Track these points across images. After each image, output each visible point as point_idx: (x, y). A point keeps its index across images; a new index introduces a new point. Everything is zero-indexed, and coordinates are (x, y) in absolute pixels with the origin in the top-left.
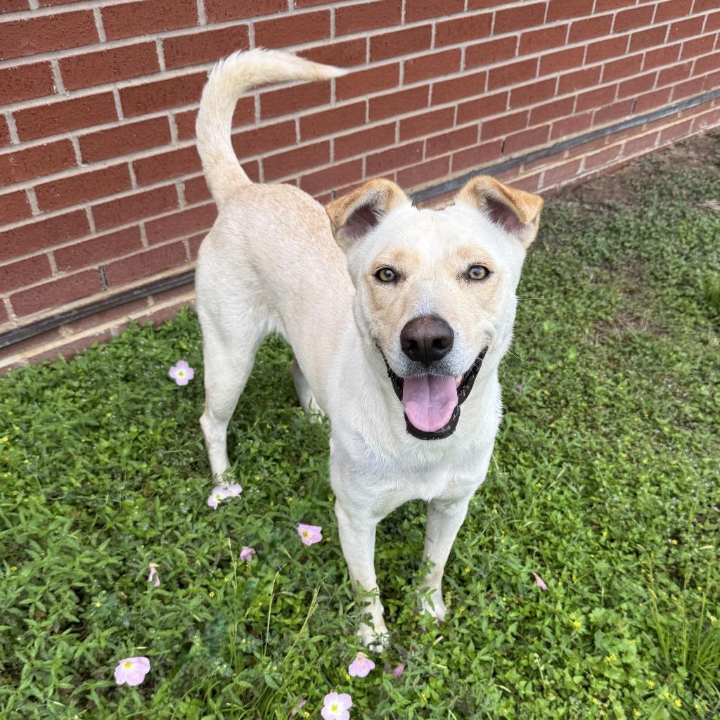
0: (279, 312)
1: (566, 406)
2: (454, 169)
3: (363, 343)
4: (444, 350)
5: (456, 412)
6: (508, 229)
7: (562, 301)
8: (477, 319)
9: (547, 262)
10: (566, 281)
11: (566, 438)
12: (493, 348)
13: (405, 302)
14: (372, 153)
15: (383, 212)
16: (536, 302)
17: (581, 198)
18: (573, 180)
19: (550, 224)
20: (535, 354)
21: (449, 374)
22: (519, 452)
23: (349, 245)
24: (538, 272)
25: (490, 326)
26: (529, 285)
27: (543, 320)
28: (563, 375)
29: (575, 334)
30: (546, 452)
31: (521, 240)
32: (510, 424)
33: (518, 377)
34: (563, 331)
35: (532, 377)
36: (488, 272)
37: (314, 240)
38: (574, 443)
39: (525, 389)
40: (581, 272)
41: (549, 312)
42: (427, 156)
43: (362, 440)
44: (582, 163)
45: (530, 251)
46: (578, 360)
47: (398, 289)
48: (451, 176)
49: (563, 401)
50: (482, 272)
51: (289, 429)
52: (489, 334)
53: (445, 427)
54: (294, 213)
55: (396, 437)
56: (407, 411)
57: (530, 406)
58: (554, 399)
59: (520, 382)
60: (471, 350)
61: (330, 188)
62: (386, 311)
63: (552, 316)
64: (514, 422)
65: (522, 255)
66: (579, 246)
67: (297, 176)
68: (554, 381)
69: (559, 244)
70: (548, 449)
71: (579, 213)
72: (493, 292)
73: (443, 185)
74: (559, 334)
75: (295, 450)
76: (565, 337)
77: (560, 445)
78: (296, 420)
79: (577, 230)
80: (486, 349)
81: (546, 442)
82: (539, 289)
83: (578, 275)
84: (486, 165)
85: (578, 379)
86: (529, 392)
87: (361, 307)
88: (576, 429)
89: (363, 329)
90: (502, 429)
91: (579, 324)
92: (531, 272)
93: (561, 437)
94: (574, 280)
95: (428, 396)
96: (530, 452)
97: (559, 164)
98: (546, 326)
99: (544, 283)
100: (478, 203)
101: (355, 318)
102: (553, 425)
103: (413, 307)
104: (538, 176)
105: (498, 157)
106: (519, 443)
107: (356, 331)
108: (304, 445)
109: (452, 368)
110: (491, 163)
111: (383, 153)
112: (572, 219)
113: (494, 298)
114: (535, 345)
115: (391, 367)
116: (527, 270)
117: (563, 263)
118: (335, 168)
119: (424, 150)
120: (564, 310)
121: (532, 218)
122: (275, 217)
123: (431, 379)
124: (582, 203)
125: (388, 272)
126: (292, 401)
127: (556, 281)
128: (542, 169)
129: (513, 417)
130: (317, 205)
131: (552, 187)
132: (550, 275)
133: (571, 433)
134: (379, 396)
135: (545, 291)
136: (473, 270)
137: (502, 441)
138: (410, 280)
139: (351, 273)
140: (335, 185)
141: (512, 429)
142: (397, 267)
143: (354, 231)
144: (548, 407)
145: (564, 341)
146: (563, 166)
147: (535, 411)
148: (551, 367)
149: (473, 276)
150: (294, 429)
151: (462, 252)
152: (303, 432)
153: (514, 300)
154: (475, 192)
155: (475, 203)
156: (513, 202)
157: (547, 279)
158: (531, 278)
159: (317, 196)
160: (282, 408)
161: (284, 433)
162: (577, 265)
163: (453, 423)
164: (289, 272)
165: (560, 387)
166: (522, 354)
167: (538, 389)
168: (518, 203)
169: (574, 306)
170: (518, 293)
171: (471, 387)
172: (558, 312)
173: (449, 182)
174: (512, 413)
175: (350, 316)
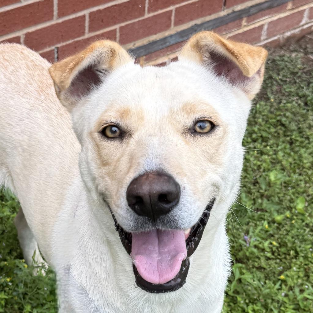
0: (7, 168)
1: (296, 256)
2: (176, 24)
3: (89, 198)
4: (171, 205)
5: (185, 264)
6: (233, 81)
7: (288, 151)
8: (204, 173)
9: (271, 112)
10: (292, 131)
11: (297, 290)
12: (221, 199)
13: (132, 158)
14: (95, 9)
15: (107, 71)
16: (262, 153)
17: (305, 49)
18: (297, 31)
19: (275, 76)
20: (261, 204)
21: (177, 228)
22: (248, 305)
23: (73, 104)
24: (263, 123)
25: (217, 178)
26: (254, 136)
27: (269, 170)
28: (292, 226)
29: (302, 184)
30: (276, 305)
31: (246, 92)
32: (237, 276)
33: (245, 227)
34: (290, 181)
35: (260, 228)
36: (213, 126)
37: (43, 97)
38: (305, 295)
39: (253, 240)
40: (308, 122)
41: (275, 162)
42: (149, 12)
43: (86, 293)
44: (306, 14)
45: (255, 102)
46: (306, 211)
47: (124, 146)
48: (174, 30)
49: (292, 252)
50: (208, 126)
51: (11, 281)
52: (216, 186)
53: (174, 280)
54: (23, 72)
55: (122, 290)
56: (137, 263)
57: (258, 257)
58: (283, 250)
59: (247, 233)
60: (198, 203)
61: (53, 45)
62: (112, 168)
63: (278, 167)
64: (242, 273)
65: (247, 107)
66: (304, 96)
67: (21, 33)
68: (283, 232)
69: (284, 95)
70: (278, 302)
71: (303, 64)
72: (219, 145)
73: (165, 39)
74: (286, 185)
75: (17, 303)
76: (293, 187)
77: (291, 298)
78: (19, 273)
79: (302, 81)
80: (212, 202)
81: (276, 294)
82: (264, 140)
83: (304, 126)
84: (208, 18)
85: (308, 230)
86: (256, 243)
87: (88, 163)
88: (307, 281)
89: (90, 184)
90: (230, 281)
91: (307, 175)
92: (256, 123)
93: (291, 289)
94: (300, 131)
95: (157, 248)
96: (259, 304)
97: (282, 15)
98: (272, 176)
99: (269, 133)
100: (201, 57)
101: (82, 174)
102: (282, 277)
103: (139, 164)
104: (261, 27)
105: (220, 11)
106: (248, 295)
107: (82, 184)
108: (27, 297)
109: (180, 222)
110: (213, 17)
111: (106, 9)
112: (296, 70)
113: (220, 151)
114: (262, 196)
115: (118, 222)
116: (252, 122)
117: (288, 114)
118: (58, 25)
119: (147, 6)
120: (290, 160)
121: (256, 70)
122: (5, 75)
123: (159, 233)
124: (306, 53)
125: (114, 129)
126: (15, 254)
127: (281, 132)
128: (265, 21)
129: (240, 268)
130: (46, 64)
131: (275, 38)
132: (275, 126)
133: (302, 285)
134: (104, 249)
135: (271, 142)
136: (199, 124)
137: (230, 293)
138: (136, 136)
139: (76, 132)
140: (59, 42)
141: (240, 280)
142: (123, 124)
143: (77, 90)
144: (277, 258)
145: (291, 191)
146: (286, 17)
147: (263, 262)
148: (279, 218)
149: (198, 129)
150: (17, 282)
151: (187, 109)
152: (26, 285)
153: (240, 151)
154: (198, 47)
155: (198, 58)
156: (236, 56)
157: (273, 130)
158: (256, 129)
159: (41, 52)
160: (5, 260)
161: (7, 285)
162: (303, 116)
163: (183, 275)
164: (18, 129)
165: (289, 238)
166: (248, 205)
167: (266, 240)
168: (241, 58)
169: (300, 156)
170: (243, 145)
171: (200, 238)
172: (284, 163)
173: (171, 36)
174: (240, 265)
175: (76, 171)
